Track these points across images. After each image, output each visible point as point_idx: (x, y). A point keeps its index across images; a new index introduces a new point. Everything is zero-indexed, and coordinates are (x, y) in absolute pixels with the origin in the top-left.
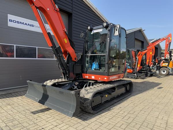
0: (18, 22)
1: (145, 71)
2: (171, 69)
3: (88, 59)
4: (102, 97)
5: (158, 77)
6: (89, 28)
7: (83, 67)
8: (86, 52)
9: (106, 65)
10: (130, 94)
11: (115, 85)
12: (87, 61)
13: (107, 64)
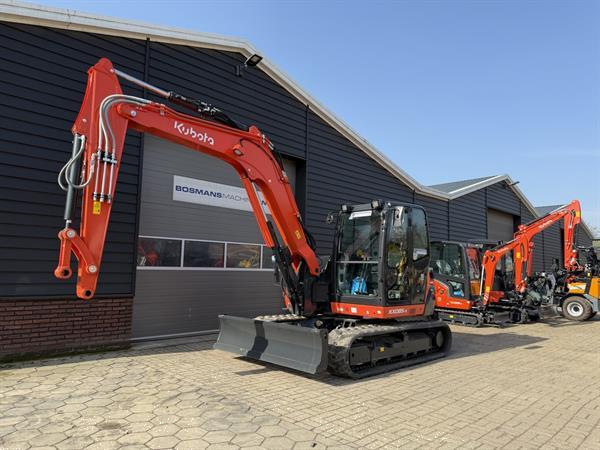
0: (192, 191)
1: (511, 305)
2: (595, 301)
3: (343, 271)
4: (372, 349)
5: (552, 325)
6: (345, 208)
7: (332, 287)
8: (340, 257)
9: (380, 285)
10: (443, 354)
11: (402, 328)
12: (342, 276)
13: (382, 281)
